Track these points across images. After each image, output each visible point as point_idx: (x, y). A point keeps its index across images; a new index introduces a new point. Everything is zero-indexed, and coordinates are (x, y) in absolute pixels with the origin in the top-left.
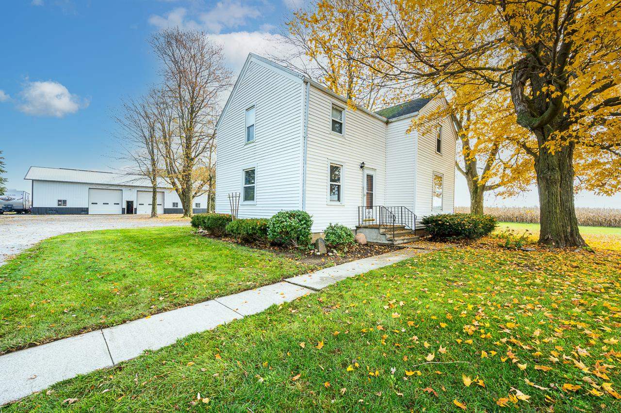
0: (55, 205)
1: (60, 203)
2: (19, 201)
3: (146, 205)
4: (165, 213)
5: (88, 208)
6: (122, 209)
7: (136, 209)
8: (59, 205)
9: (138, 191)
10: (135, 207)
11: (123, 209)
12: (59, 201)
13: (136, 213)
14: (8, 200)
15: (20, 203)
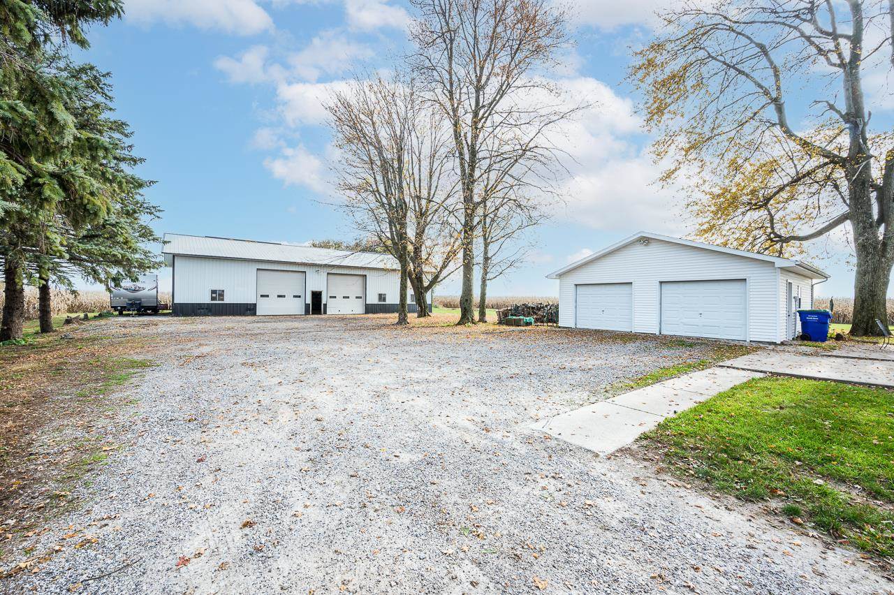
0: (206, 299)
1: (214, 295)
2: (151, 292)
3: (352, 298)
4: (367, 311)
5: (256, 304)
6: (306, 304)
7: (325, 305)
8: (213, 299)
9: (328, 274)
10: (324, 301)
11: (307, 306)
12: (213, 292)
13: (325, 313)
14: (135, 291)
15: (151, 297)
